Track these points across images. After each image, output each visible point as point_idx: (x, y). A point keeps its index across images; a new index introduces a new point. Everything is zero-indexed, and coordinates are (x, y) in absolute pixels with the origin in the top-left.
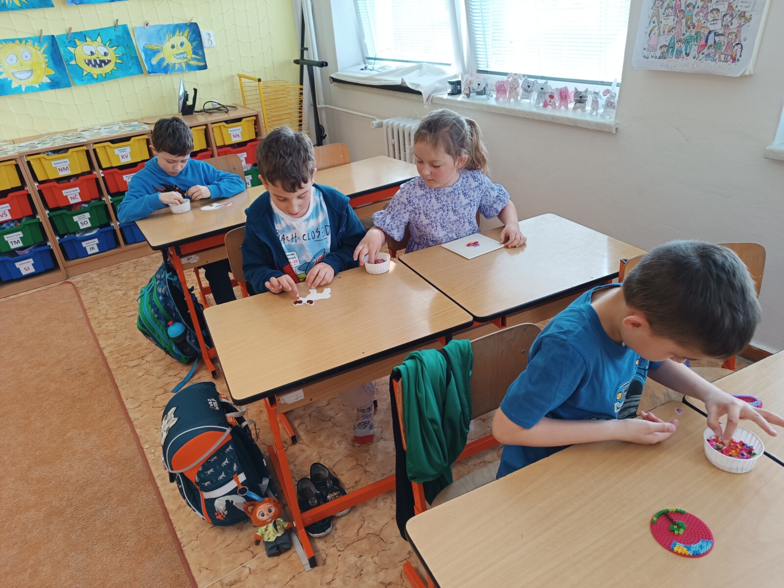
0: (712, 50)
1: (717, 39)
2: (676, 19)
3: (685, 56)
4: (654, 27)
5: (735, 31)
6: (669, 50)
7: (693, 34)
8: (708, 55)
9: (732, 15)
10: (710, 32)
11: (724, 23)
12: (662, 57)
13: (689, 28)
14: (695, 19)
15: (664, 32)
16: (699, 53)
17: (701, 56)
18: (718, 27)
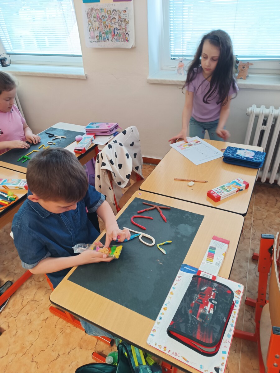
0: (117, 37)
1: (118, 31)
2: (99, 23)
3: (107, 40)
4: (91, 27)
5: (124, 27)
6: (100, 38)
7: (108, 30)
8: (117, 39)
9: (121, 21)
10: (115, 29)
11: (119, 24)
12: (98, 41)
13: (106, 27)
14: (107, 23)
15: (95, 29)
16: (113, 38)
17: (114, 40)
18: (117, 26)
